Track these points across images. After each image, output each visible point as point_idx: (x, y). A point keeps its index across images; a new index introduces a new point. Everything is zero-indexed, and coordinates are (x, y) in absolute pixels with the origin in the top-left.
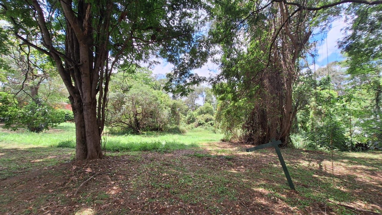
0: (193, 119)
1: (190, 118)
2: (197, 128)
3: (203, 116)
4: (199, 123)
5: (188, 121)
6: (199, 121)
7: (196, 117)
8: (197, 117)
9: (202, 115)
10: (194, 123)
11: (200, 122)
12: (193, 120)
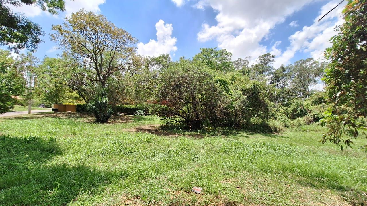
0: (302, 111)
1: (295, 110)
2: (310, 126)
3: (323, 106)
4: (314, 118)
5: (292, 114)
6: (313, 114)
7: (309, 108)
8: (311, 108)
9: (320, 105)
10: (304, 118)
11: (315, 116)
12: (303, 113)
